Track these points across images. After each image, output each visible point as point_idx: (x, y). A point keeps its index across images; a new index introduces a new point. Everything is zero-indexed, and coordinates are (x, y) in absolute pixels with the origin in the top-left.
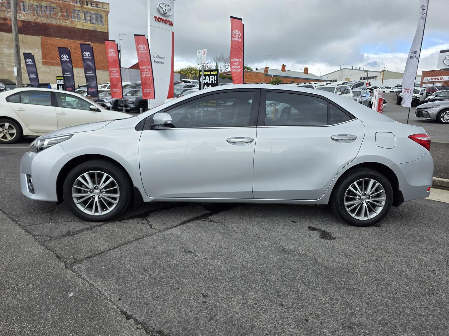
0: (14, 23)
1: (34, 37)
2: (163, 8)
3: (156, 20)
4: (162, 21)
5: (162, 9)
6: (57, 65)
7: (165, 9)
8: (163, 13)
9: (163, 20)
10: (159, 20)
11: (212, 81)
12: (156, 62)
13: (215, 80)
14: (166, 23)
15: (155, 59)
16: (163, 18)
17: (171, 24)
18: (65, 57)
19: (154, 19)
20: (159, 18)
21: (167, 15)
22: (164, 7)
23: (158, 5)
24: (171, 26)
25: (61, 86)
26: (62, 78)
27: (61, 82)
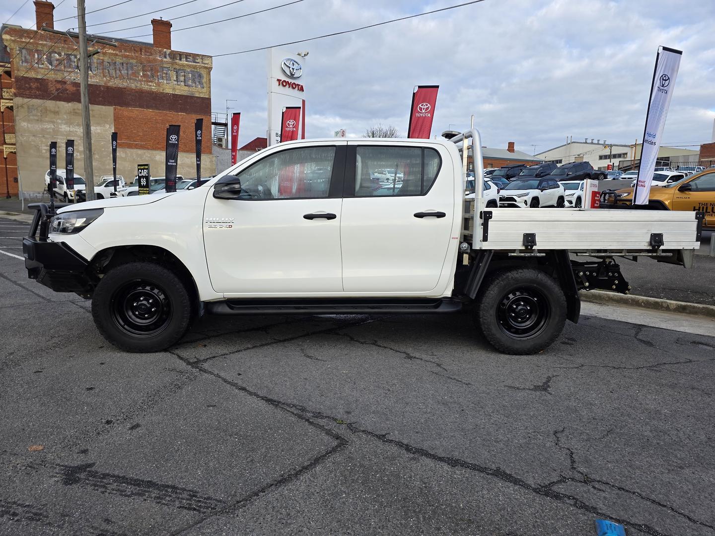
0: (83, 93)
2: (289, 67)
3: (279, 85)
4: (287, 86)
5: (288, 69)
7: (293, 69)
8: (289, 74)
9: (289, 84)
10: (284, 84)
14: (294, 88)
15: (278, 138)
16: (290, 81)
17: (302, 89)
19: (277, 83)
20: (285, 81)
21: (295, 76)
22: (291, 66)
23: (283, 63)
24: (301, 92)
25: (145, 179)
26: (147, 167)
27: (144, 173)
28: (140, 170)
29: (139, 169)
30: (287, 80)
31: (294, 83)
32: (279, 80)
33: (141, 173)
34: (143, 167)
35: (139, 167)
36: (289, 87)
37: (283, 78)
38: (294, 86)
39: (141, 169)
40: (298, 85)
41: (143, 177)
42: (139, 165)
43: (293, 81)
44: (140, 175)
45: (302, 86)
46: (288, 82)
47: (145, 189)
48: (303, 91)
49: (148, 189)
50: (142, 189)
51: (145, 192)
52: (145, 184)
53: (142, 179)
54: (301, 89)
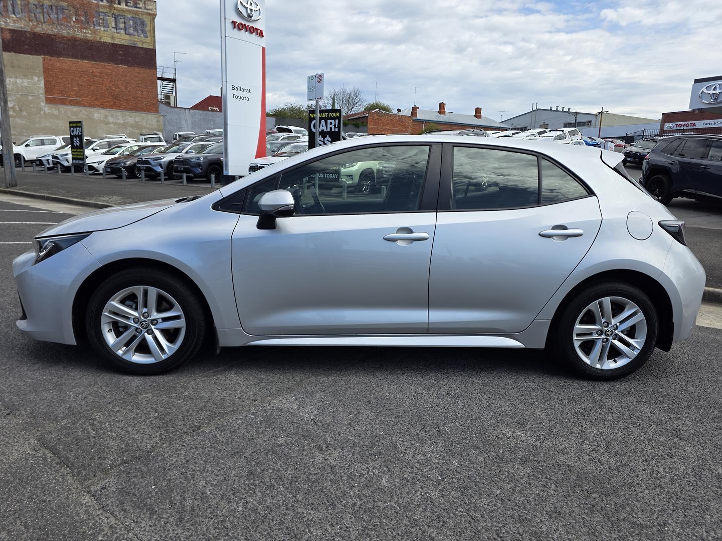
2: (247, 8)
3: (234, 28)
4: (244, 30)
5: (245, 9)
7: (251, 10)
9: (246, 28)
10: (241, 27)
12: (237, 97)
14: (252, 33)
15: (235, 92)
16: (247, 24)
20: (241, 24)
21: (253, 18)
22: (249, 6)
23: (239, 2)
24: (259, 37)
25: (78, 139)
26: (79, 125)
27: (77, 132)
28: (72, 129)
29: (70, 127)
30: (244, 22)
31: (253, 27)
32: (234, 23)
33: (73, 131)
34: (75, 125)
35: (71, 125)
36: (247, 31)
37: (239, 20)
38: (252, 31)
39: (74, 127)
40: (257, 29)
41: (76, 136)
42: (70, 123)
43: (251, 25)
44: (72, 134)
45: (261, 32)
46: (245, 25)
47: (79, 150)
48: (263, 37)
49: (82, 150)
50: (75, 150)
51: (79, 153)
52: (78, 144)
53: (75, 139)
54: (261, 34)
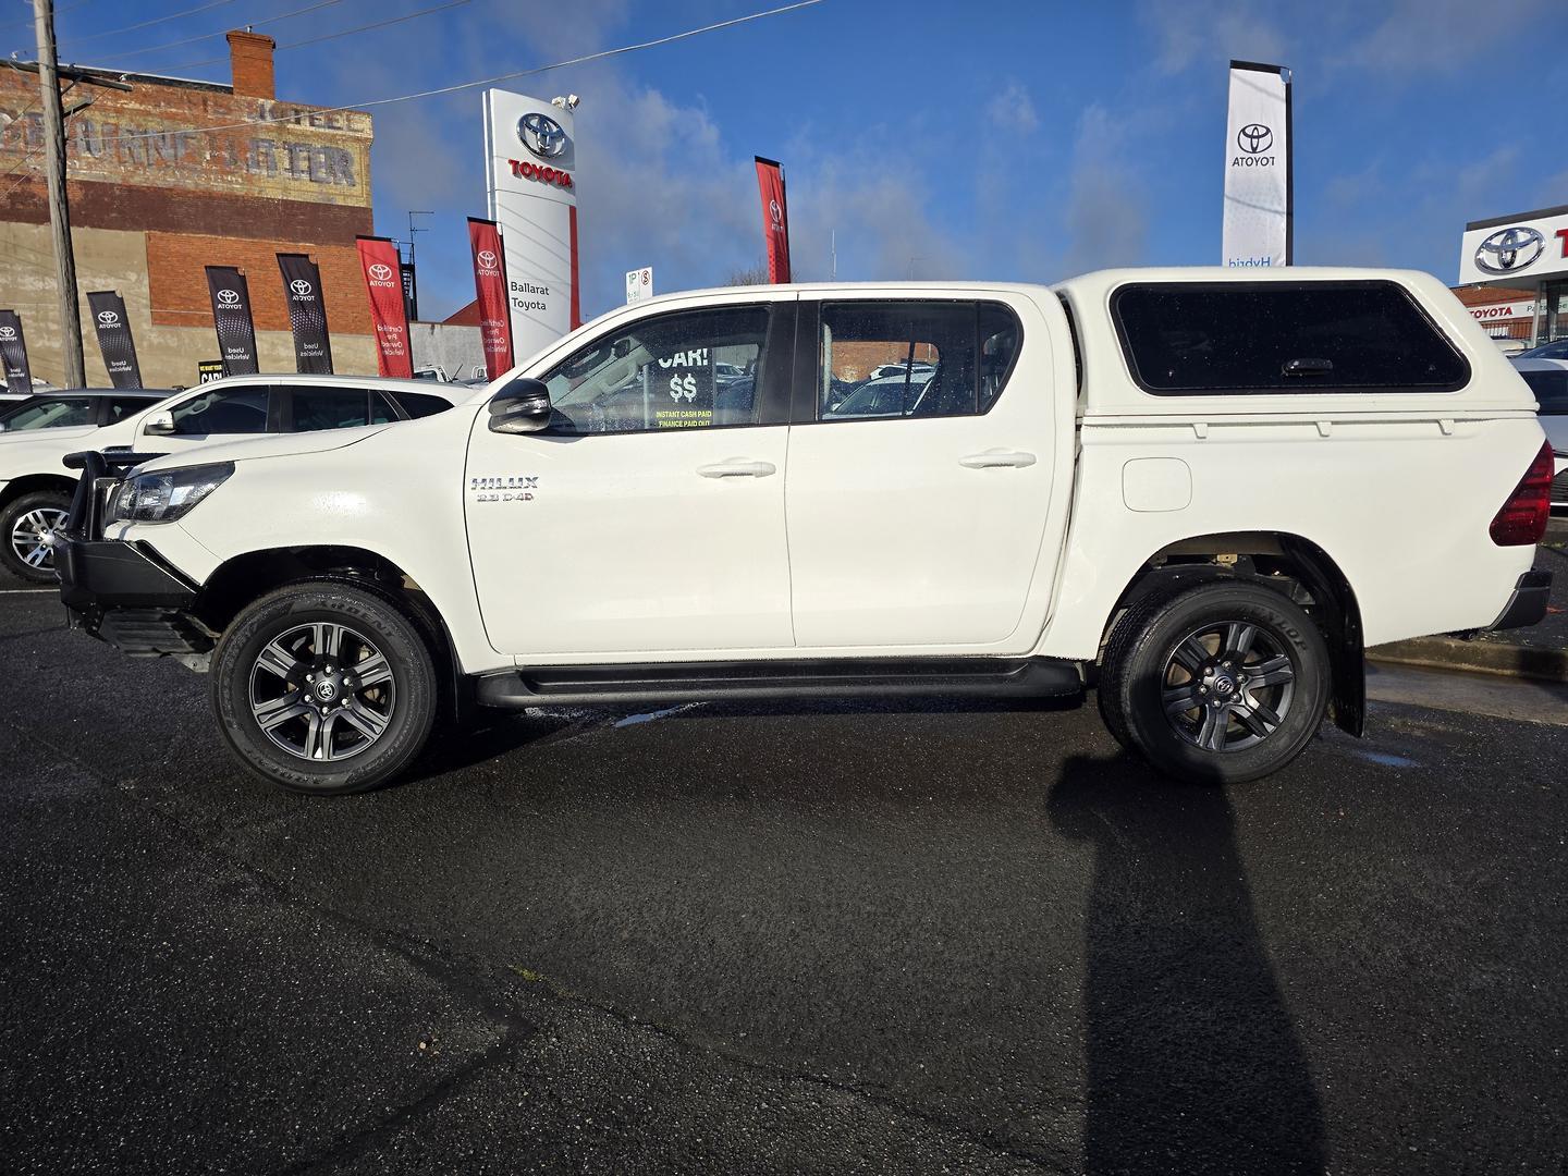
1: (122, 233)
2: (535, 133)
3: (515, 173)
4: (534, 176)
6: (202, 322)
9: (538, 172)
10: (527, 171)
11: (695, 360)
13: (703, 359)
14: (549, 181)
16: (540, 164)
17: (567, 183)
18: (229, 298)
21: (548, 153)
